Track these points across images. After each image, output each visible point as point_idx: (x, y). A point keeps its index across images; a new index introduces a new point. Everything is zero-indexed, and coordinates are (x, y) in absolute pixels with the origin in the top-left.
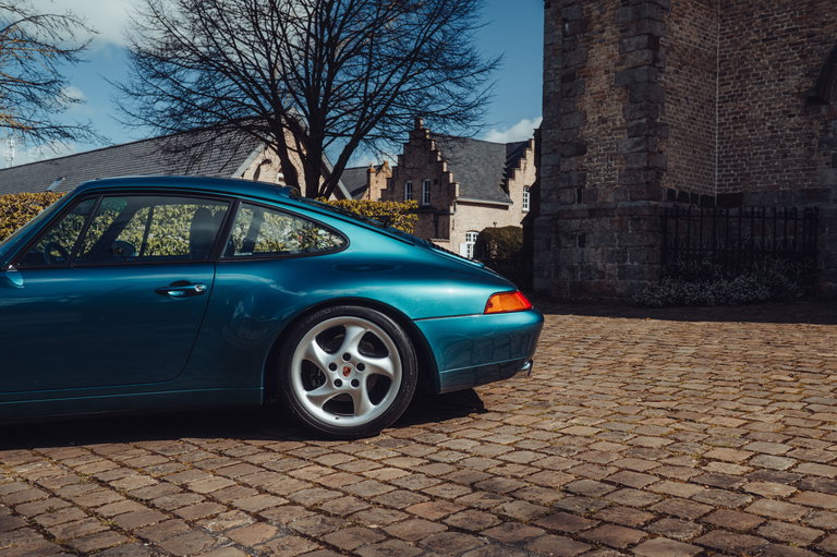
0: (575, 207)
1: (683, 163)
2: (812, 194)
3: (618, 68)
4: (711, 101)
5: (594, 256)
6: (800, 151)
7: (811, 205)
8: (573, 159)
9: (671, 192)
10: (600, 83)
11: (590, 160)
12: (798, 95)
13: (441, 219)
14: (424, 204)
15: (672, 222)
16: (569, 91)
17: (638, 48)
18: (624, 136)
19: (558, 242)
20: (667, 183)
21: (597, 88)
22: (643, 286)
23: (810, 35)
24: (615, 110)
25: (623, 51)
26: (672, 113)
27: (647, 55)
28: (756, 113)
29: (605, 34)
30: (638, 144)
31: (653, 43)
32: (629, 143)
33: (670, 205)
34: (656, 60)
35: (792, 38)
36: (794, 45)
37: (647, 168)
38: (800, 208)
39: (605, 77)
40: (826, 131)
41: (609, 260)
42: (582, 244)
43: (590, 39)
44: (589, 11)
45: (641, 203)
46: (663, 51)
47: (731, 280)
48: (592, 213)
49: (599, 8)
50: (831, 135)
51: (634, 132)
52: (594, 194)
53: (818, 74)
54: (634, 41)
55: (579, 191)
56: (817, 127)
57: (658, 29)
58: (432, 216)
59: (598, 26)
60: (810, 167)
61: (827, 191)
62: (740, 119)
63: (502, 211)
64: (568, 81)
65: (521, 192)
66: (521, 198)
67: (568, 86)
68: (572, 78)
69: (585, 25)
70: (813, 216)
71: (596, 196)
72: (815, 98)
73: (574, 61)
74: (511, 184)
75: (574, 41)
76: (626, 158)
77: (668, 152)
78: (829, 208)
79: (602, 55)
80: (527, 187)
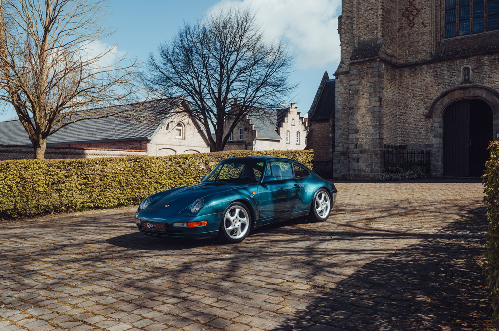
0: (355, 150)
1: (389, 136)
2: (428, 146)
3: (369, 107)
4: (396, 116)
5: (362, 165)
6: (424, 132)
7: (428, 149)
8: (354, 134)
9: (385, 145)
10: (363, 111)
11: (360, 135)
12: (424, 115)
13: (249, 147)
14: (239, 140)
15: (386, 155)
16: (352, 113)
17: (375, 101)
18: (371, 128)
19: (349, 161)
20: (384, 143)
21: (361, 113)
22: (379, 175)
23: (427, 97)
24: (368, 119)
25: (370, 101)
26: (386, 120)
28: (410, 120)
29: (364, 96)
30: (376, 131)
31: (380, 100)
32: (373, 130)
33: (386, 149)
34: (381, 104)
35: (421, 97)
36: (422, 99)
37: (379, 138)
38: (425, 150)
39: (364, 109)
40: (432, 126)
41: (367, 167)
42: (358, 162)
43: (359, 97)
44: (358, 88)
45: (377, 149)
46: (382, 101)
47: (405, 172)
48: (361, 152)
49: (362, 87)
50: (434, 128)
51: (375, 127)
52: (361, 145)
53: (429, 109)
54: (374, 99)
55: (356, 145)
56: (429, 125)
57: (381, 95)
58: (244, 145)
59: (361, 93)
60: (428, 137)
61: (433, 145)
62: (405, 121)
63: (277, 143)
64: (351, 110)
65: (285, 134)
66: (285, 137)
67: (351, 111)
68: (353, 108)
69: (357, 92)
70: (429, 153)
71: (362, 147)
72: (429, 116)
73: (353, 103)
74: (281, 130)
75: (353, 97)
76: (372, 135)
77: (384, 133)
78: (434, 150)
79: (364, 102)
80: (288, 131)
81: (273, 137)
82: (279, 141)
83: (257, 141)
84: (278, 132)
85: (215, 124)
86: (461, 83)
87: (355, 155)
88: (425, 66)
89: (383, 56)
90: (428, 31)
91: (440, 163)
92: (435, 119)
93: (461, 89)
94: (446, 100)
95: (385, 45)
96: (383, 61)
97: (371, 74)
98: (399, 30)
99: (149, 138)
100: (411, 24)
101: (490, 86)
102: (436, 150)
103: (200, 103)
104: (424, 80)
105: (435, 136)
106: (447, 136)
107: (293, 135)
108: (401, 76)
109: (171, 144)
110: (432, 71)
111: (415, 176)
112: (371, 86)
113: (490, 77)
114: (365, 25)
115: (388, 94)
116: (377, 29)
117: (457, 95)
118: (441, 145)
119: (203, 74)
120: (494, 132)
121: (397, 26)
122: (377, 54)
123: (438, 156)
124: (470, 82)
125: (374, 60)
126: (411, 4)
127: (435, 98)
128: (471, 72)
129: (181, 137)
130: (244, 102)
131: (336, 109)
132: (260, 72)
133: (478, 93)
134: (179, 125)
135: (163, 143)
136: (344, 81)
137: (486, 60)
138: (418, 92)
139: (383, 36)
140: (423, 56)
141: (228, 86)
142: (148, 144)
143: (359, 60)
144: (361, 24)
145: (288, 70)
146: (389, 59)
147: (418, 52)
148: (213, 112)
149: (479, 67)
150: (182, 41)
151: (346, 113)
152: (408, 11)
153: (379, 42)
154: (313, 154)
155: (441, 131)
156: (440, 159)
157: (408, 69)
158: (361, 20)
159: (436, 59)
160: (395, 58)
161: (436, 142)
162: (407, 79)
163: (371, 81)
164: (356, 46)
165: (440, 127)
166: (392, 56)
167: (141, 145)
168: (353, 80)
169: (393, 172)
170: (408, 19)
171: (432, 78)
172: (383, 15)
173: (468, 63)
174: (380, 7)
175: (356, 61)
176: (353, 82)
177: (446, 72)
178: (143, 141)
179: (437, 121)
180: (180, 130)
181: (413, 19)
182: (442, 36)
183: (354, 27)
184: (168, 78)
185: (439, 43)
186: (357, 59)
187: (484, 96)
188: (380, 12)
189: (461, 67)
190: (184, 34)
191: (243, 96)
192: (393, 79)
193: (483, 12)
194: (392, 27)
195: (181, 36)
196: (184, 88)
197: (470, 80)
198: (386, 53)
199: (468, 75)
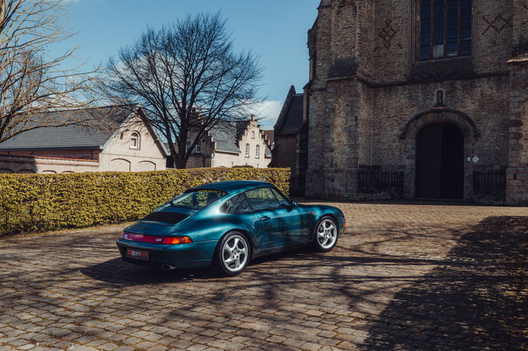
0: (330, 169)
1: (363, 156)
2: (401, 167)
3: (345, 126)
4: (370, 135)
5: (337, 185)
6: (398, 153)
7: (401, 170)
8: (329, 153)
9: (360, 165)
10: (339, 130)
11: (335, 154)
12: (397, 136)
13: (207, 160)
14: (197, 152)
15: (361, 175)
16: (327, 131)
17: (351, 120)
18: (347, 147)
19: (324, 180)
20: (359, 163)
21: (337, 131)
22: (353, 195)
23: (401, 118)
24: (344, 139)
25: (346, 120)
26: (361, 140)
27: (355, 123)
28: (384, 140)
29: (340, 114)
30: (351, 150)
31: (356, 119)
32: (349, 150)
33: (360, 169)
34: (357, 124)
35: (395, 118)
36: (396, 120)
37: (354, 158)
38: (399, 171)
39: (340, 128)
40: (405, 148)
41: (342, 186)
42: (333, 181)
43: (335, 115)
44: (335, 106)
45: (353, 169)
46: (358, 121)
47: (380, 193)
48: (336, 171)
49: (339, 106)
50: (407, 149)
51: (350, 146)
52: (336, 164)
53: (403, 130)
54: (350, 118)
55: (331, 164)
56: (403, 146)
57: (357, 115)
58: (202, 158)
59: (338, 112)
60: (401, 158)
61: (406, 166)
62: (379, 141)
63: (236, 157)
64: (327, 127)
65: (245, 147)
66: (245, 150)
67: (327, 129)
68: (328, 127)
69: (333, 110)
70: (402, 173)
71: (337, 166)
72: (402, 137)
73: (330, 121)
74: (240, 142)
75: (330, 115)
76: (347, 154)
77: (360, 152)
78: (407, 171)
79: (339, 121)
80: (248, 144)
81: (232, 150)
82: (238, 155)
83: (215, 154)
84: (237, 145)
85: (178, 135)
86: (435, 106)
87: (330, 174)
88: (400, 88)
89: (360, 75)
90: (404, 53)
91: (412, 185)
92: (409, 140)
93: (434, 112)
94: (420, 122)
95: (362, 64)
96: (360, 80)
97: (348, 92)
98: (375, 49)
99: (101, 148)
100: (387, 45)
101: (462, 110)
102: (409, 171)
103: (162, 113)
104: (399, 101)
105: (408, 158)
106: (420, 158)
107: (253, 149)
108: (376, 96)
109: (125, 154)
110: (406, 93)
111: (389, 197)
112: (347, 105)
113: (462, 102)
114: (343, 43)
115: (364, 113)
116: (354, 48)
117: (431, 118)
118: (414, 167)
119: (166, 82)
120: (465, 156)
121: (373, 46)
122: (354, 73)
123: (410, 177)
124: (443, 106)
125: (352, 79)
126: (388, 25)
127: (409, 119)
128: (444, 96)
129: (136, 147)
130: (210, 114)
131: (310, 125)
132: (227, 83)
133: (451, 116)
134: (134, 134)
135: (117, 153)
136: (318, 98)
137: (458, 84)
138: (393, 112)
139: (360, 56)
140: (398, 78)
141: (194, 96)
142: (100, 154)
143: (337, 78)
144: (339, 41)
145: (258, 83)
146: (365, 78)
147: (393, 73)
148: (176, 122)
149: (452, 91)
150: (145, 46)
151: (319, 131)
152: (385, 31)
153: (356, 61)
154: (290, 173)
155: (414, 152)
156: (412, 181)
157: (383, 89)
158: (339, 38)
159: (411, 81)
160: (371, 77)
161: (409, 163)
162: (383, 99)
163: (347, 100)
164: (333, 63)
165: (413, 149)
166: (368, 76)
167: (92, 154)
168: (330, 98)
169: (367, 192)
170: (385, 39)
171: (407, 100)
172: (361, 34)
173: (442, 87)
174: (358, 26)
175: (332, 79)
176: (329, 100)
177: (420, 95)
178: (94, 150)
179: (411, 143)
180: (135, 140)
181: (390, 40)
182: (417, 58)
183: (332, 44)
184: (129, 85)
185: (413, 65)
186: (334, 77)
187: (456, 119)
188: (358, 31)
189: (434, 90)
190: (147, 39)
191: (209, 107)
192: (368, 99)
193: (456, 38)
194: (368, 46)
195: (144, 40)
196: (145, 96)
197: (444, 103)
198: (362, 72)
199: (442, 99)
